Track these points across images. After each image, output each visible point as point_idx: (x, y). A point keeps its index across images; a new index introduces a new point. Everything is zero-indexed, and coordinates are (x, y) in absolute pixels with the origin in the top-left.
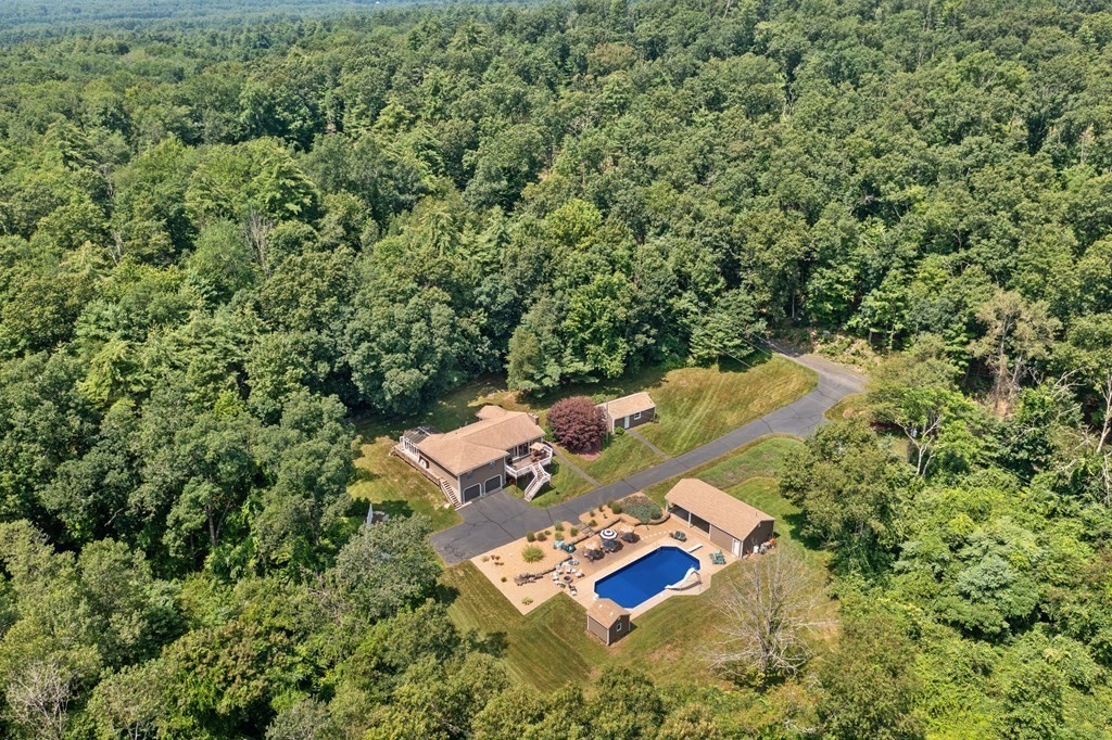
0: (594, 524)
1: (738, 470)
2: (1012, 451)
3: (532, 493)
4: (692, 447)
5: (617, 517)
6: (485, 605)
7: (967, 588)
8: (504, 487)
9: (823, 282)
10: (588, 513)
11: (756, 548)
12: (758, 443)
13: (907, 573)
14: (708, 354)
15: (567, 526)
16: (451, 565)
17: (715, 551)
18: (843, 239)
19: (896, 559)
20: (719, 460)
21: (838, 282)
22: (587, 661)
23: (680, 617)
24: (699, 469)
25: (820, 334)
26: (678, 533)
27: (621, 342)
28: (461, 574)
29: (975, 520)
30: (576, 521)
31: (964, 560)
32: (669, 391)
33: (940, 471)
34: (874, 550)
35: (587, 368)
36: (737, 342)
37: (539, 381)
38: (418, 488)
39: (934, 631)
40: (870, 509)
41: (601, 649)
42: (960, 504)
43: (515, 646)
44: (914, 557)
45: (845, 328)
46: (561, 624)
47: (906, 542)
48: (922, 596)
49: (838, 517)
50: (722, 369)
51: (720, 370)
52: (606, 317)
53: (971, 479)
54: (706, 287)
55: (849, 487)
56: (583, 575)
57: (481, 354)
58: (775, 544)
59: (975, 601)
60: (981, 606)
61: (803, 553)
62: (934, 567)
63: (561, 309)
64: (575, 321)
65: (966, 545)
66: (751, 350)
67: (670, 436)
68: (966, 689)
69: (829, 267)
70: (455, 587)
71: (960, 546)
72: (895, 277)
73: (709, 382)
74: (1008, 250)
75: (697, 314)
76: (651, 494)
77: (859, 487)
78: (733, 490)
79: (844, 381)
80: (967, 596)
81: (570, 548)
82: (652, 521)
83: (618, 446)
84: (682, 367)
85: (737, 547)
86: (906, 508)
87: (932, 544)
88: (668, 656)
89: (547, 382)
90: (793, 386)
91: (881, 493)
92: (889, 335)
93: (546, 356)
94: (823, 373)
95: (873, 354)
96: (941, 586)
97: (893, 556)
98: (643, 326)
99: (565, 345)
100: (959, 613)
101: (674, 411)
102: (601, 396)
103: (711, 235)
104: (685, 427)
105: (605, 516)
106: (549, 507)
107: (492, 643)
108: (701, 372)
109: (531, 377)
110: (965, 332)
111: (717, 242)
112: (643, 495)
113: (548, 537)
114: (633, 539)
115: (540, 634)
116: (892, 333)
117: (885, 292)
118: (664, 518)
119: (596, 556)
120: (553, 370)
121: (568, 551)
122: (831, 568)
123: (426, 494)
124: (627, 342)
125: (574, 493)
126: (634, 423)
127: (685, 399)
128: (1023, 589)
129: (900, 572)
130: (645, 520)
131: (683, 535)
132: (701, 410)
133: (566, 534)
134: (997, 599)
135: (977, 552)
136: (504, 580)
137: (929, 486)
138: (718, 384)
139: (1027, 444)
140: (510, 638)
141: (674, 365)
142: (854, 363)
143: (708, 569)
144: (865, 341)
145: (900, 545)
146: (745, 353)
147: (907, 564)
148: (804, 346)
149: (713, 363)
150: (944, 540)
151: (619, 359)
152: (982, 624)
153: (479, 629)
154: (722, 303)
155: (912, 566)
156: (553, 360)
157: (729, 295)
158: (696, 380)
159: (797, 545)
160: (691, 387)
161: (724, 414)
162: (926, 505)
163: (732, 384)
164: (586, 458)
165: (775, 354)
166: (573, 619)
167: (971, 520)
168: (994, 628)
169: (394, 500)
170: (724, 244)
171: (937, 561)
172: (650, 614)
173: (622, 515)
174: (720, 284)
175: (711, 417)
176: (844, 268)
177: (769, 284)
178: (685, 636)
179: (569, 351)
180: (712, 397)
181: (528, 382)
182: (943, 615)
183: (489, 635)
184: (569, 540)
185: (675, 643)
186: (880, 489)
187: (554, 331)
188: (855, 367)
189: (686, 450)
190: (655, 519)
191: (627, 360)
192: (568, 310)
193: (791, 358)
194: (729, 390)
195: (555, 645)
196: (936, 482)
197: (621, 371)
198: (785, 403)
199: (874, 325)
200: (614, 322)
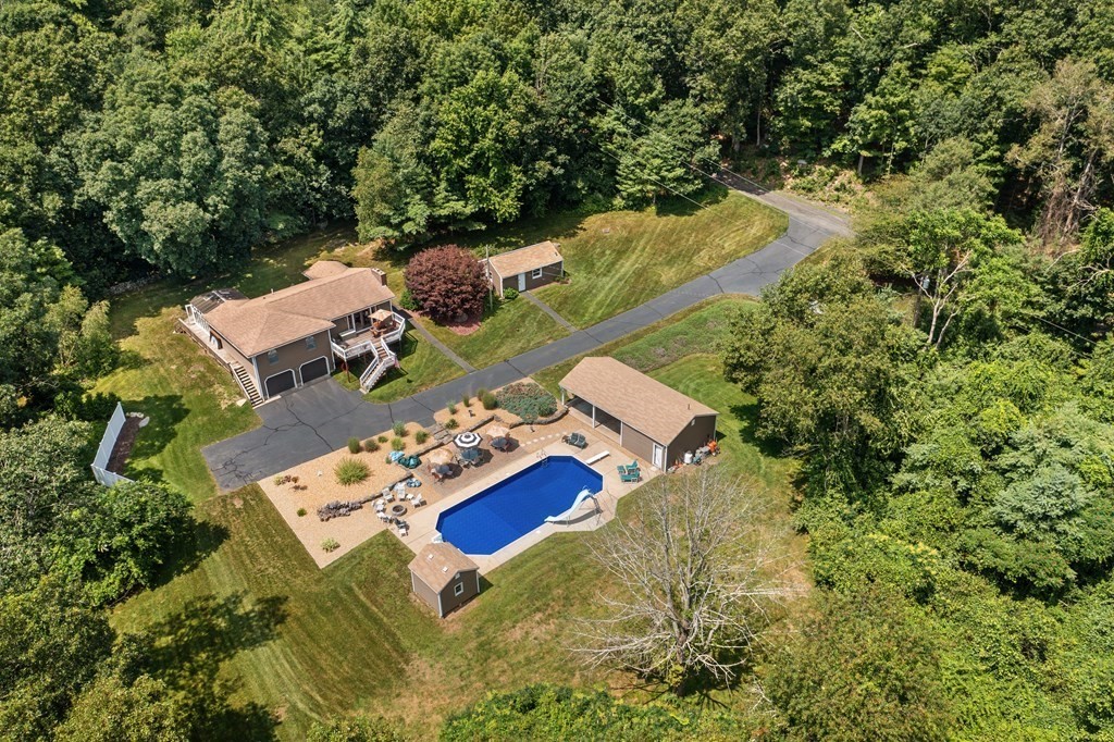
0: (453, 424)
1: (671, 344)
2: (1068, 307)
3: (370, 382)
4: (610, 315)
5: (490, 413)
6: (265, 554)
7: (1010, 517)
8: (332, 374)
9: (799, 86)
10: (447, 410)
11: (688, 456)
12: (701, 307)
13: (913, 491)
14: (640, 191)
15: (413, 428)
16: (227, 492)
17: (627, 460)
18: (828, 23)
19: (897, 470)
20: (646, 332)
21: (820, 86)
22: (406, 643)
23: (563, 566)
24: (616, 343)
25: (793, 164)
26: (575, 436)
27: (514, 171)
28: (238, 504)
29: (1021, 409)
30: (428, 422)
31: (1003, 472)
32: (587, 242)
33: (961, 339)
34: (863, 457)
35: (469, 210)
36: (680, 171)
37: (398, 227)
38: (202, 377)
39: (955, 584)
40: (859, 396)
41: (430, 623)
42: (998, 386)
43: (298, 619)
44: (924, 467)
45: (827, 153)
46: (376, 583)
47: (913, 445)
48: (937, 529)
49: (809, 409)
50: (660, 212)
51: (658, 214)
52: (491, 133)
53: (1005, 348)
54: (637, 96)
55: (826, 362)
56: (423, 503)
57: (318, 190)
58: (717, 450)
59: (1022, 536)
60: (1032, 545)
61: (758, 461)
62: (955, 483)
63: (427, 123)
64: (449, 141)
65: (1006, 448)
66: (698, 184)
67: (581, 300)
68: (1012, 685)
69: (807, 66)
70: (224, 524)
71: (998, 450)
72: (898, 73)
73: (641, 230)
74: (1061, 24)
75: (625, 135)
76: (543, 380)
77: (844, 361)
78: (663, 372)
79: (824, 223)
80: (1008, 528)
81: (412, 462)
82: (540, 419)
83: (507, 314)
84: (607, 210)
85: (659, 456)
86: (913, 393)
87: (954, 448)
88: (536, 632)
89: (408, 228)
90: (755, 230)
91: (879, 370)
92: (886, 158)
93: (408, 191)
94: (796, 214)
95: (864, 189)
96: (965, 511)
97: (892, 466)
98: (547, 150)
99: (438, 177)
100: (996, 555)
101: (590, 267)
102: (487, 249)
103: (645, 24)
104: (603, 288)
105: (471, 414)
106: (392, 402)
107: (261, 614)
108: (632, 217)
109: (385, 222)
110: (997, 143)
111: (654, 34)
112: (532, 381)
113: (382, 445)
114: (508, 445)
115: (341, 601)
116: (890, 155)
117: (883, 96)
118: (558, 414)
119: (450, 472)
120: (418, 211)
121: (408, 466)
122: (798, 484)
123: (211, 386)
124: (525, 173)
125: (433, 381)
126: (531, 285)
127: (608, 252)
128: (1101, 518)
129: (902, 490)
130: (529, 417)
131: (583, 438)
132: (627, 266)
133: (409, 441)
134: (1059, 534)
135: (1028, 460)
136: (302, 513)
137: (945, 360)
138: (653, 232)
139: (1093, 295)
140: (293, 607)
141: (595, 208)
142: (838, 201)
143: (614, 488)
144: (852, 173)
145: (904, 449)
146: (690, 188)
147: (913, 477)
148: (773, 179)
149: (648, 205)
150: (973, 441)
151: (512, 195)
152: (1033, 574)
153: (246, 592)
154: (660, 118)
155: (922, 481)
156: (418, 197)
157: (668, 108)
158: (624, 227)
159: (751, 451)
160: (617, 236)
161: (658, 270)
162: (943, 388)
163: (672, 231)
164: (459, 331)
165: (732, 192)
166: (395, 574)
167: (1017, 410)
168: (1053, 580)
169: (162, 394)
170: (664, 38)
171: (961, 474)
172: (515, 564)
173: (498, 412)
174: (656, 92)
175: (639, 274)
176: (828, 67)
177: (723, 87)
178: (566, 598)
179: (443, 185)
180: (644, 248)
181: (383, 228)
182: (970, 558)
183: (259, 601)
184: (413, 448)
185: (549, 611)
186: (876, 364)
187: (420, 157)
188: (839, 206)
189: (602, 319)
190: (546, 415)
191: (525, 196)
192: (438, 125)
193: (753, 196)
194: (667, 238)
195: (361, 617)
196: (954, 354)
197: (515, 212)
198: (742, 253)
199: (866, 147)
200: (503, 142)
